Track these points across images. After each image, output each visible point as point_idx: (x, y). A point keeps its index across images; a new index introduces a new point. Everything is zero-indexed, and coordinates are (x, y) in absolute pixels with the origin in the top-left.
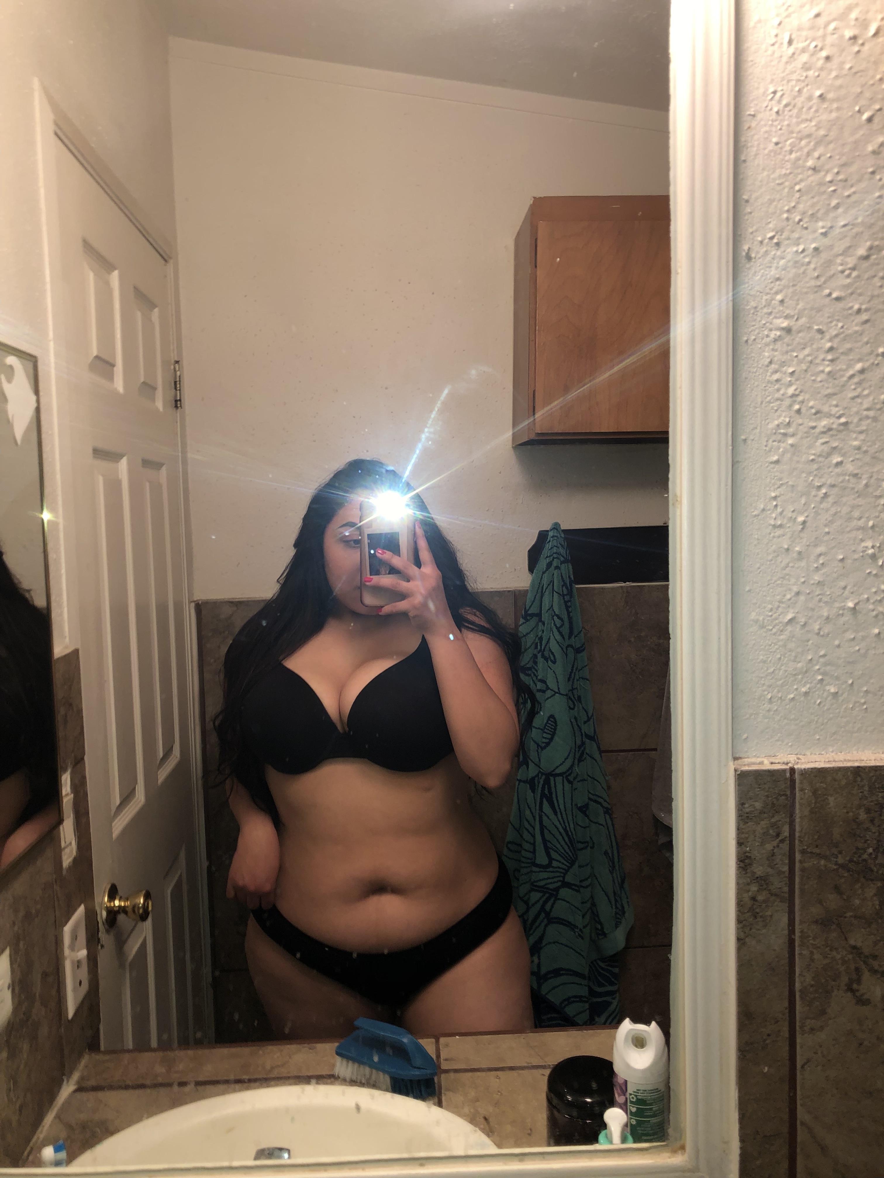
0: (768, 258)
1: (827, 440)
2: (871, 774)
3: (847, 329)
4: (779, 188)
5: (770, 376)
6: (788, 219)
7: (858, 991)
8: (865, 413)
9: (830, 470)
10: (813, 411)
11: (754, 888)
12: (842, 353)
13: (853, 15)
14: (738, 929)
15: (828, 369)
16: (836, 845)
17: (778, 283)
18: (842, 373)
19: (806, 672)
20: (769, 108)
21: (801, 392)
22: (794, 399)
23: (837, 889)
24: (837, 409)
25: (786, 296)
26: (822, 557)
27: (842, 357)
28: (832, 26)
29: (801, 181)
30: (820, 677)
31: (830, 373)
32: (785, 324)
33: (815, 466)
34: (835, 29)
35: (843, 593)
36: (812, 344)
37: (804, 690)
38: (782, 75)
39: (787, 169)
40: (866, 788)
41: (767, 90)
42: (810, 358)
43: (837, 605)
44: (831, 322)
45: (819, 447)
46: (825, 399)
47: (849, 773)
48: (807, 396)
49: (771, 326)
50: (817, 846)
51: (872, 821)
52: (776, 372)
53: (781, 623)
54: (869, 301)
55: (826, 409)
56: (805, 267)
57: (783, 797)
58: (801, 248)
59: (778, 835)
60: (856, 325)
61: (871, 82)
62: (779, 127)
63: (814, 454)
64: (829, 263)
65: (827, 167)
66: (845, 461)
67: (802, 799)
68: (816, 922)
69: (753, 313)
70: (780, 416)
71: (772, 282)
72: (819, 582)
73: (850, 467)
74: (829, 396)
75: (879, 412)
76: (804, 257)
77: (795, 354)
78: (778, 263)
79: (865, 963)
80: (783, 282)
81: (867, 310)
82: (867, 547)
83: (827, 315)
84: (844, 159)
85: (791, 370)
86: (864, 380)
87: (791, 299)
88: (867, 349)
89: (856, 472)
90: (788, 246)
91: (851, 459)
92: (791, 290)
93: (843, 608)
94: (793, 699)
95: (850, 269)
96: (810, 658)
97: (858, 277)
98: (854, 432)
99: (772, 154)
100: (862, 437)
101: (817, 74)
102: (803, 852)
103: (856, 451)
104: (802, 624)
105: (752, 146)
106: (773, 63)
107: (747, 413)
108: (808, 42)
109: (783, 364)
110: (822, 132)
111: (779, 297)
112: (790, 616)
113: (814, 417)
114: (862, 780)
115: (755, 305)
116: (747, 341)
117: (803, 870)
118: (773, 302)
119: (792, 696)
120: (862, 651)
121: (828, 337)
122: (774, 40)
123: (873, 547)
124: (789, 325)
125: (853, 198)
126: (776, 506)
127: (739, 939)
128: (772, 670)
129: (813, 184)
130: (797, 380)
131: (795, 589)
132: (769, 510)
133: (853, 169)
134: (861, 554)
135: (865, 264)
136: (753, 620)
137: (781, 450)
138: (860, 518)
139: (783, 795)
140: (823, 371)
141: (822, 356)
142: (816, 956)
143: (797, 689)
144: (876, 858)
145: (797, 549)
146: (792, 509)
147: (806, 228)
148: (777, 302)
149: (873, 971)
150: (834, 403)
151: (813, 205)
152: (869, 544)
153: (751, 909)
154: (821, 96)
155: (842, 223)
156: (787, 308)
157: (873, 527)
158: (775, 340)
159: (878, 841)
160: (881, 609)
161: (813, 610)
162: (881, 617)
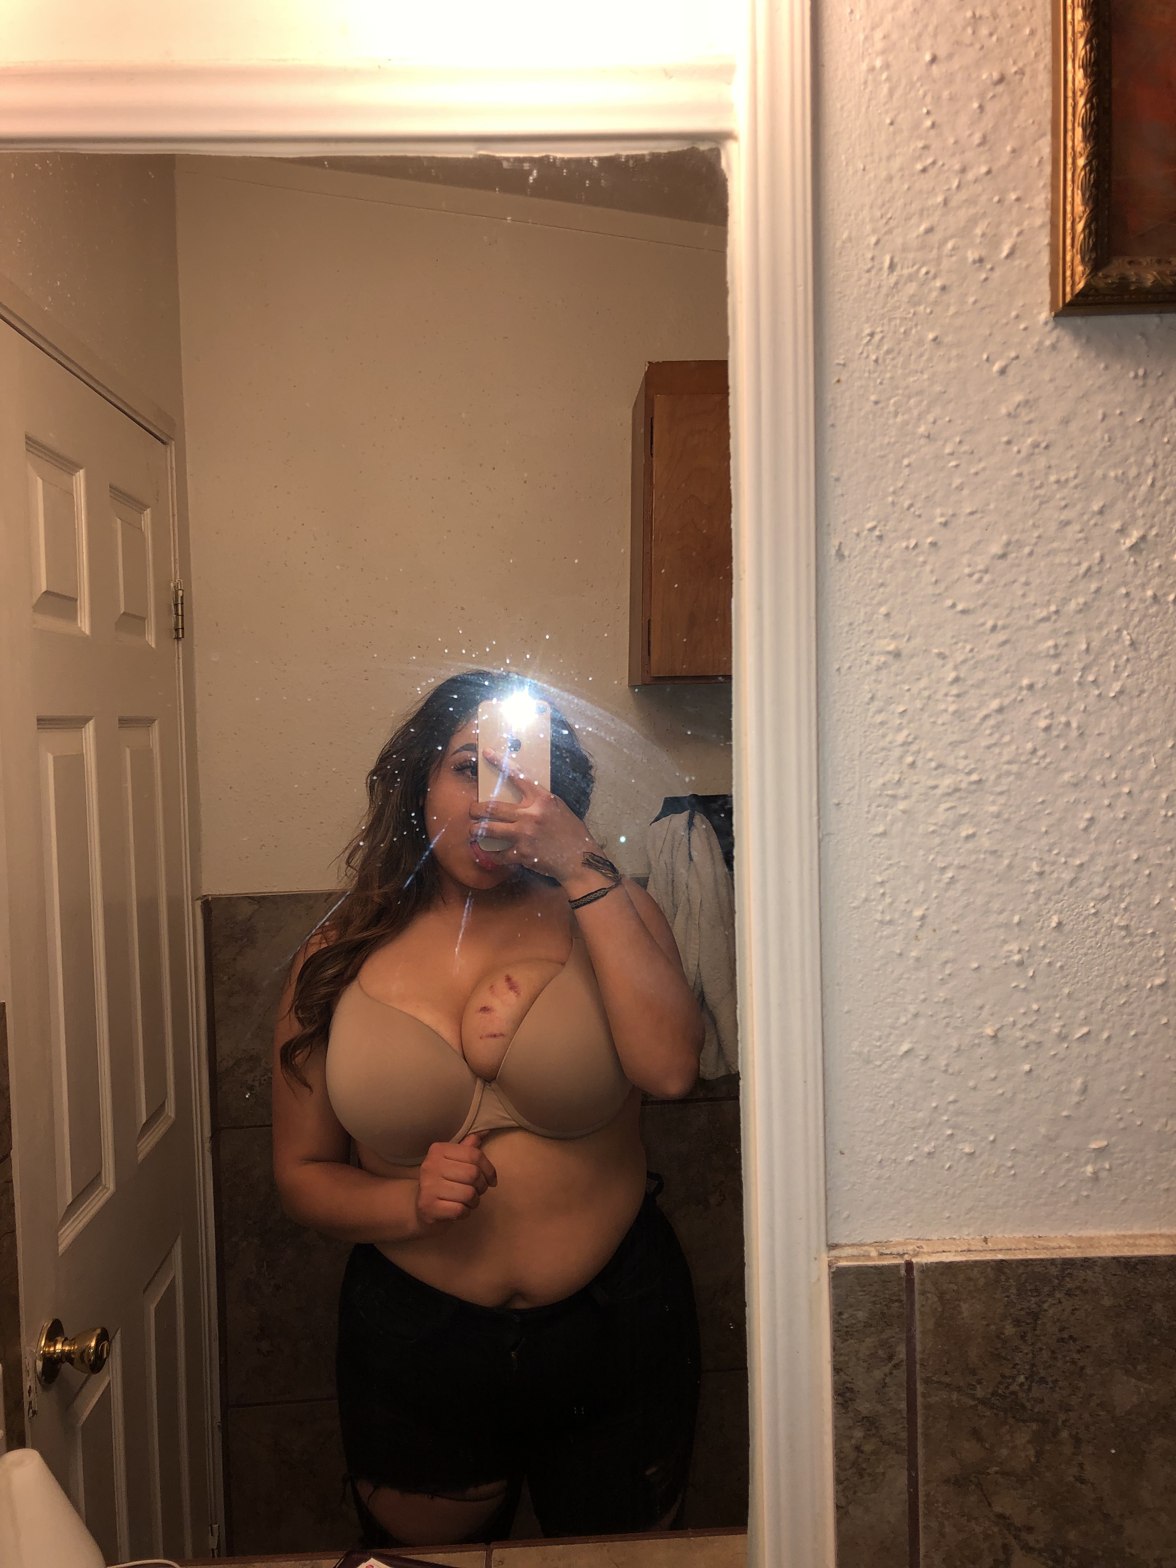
0: (868, 557)
1: (953, 804)
2: (1020, 1271)
3: (978, 652)
4: (880, 462)
5: (873, 717)
6: (893, 504)
8: (1006, 767)
9: (958, 845)
10: (933, 764)
11: (858, 1434)
12: (972, 685)
13: (978, 231)
14: (837, 1492)
15: (952, 708)
16: (973, 1372)
17: (881, 590)
18: (972, 712)
19: (930, 1124)
20: (865, 355)
21: (915, 738)
22: (906, 748)
23: (976, 1434)
24: (966, 762)
25: (893, 608)
26: (949, 965)
27: (972, 691)
28: (950, 245)
29: (911, 452)
30: (949, 1132)
31: (955, 712)
32: (891, 648)
33: (937, 840)
34: (954, 249)
35: (980, 1014)
36: (930, 674)
37: (926, 1150)
38: (881, 312)
39: (891, 437)
40: (1013, 1290)
41: (862, 331)
42: (926, 693)
43: (971, 1031)
44: (956, 643)
45: (941, 814)
46: (950, 748)
47: (989, 1269)
48: (924, 744)
49: (873, 649)
50: (946, 1373)
51: (1023, 1337)
52: (880, 711)
53: (893, 1056)
54: (1008, 615)
55: (950, 761)
56: (918, 569)
57: (897, 1304)
58: (912, 543)
59: (891, 1358)
60: (991, 648)
61: (1004, 321)
62: (879, 381)
63: (935, 824)
64: (952, 563)
65: (945, 435)
66: (979, 833)
67: (923, 1306)
68: (947, 1481)
69: (847, 632)
70: (887, 772)
71: (873, 590)
72: (945, 1001)
73: (986, 843)
74: (955, 744)
75: (1025, 766)
76: (917, 555)
77: (907, 687)
78: (881, 564)
79: (1016, 1537)
80: (888, 590)
81: (1004, 627)
82: (1011, 951)
83: (951, 633)
84: (969, 424)
85: (901, 709)
86: (1003, 721)
87: (899, 612)
88: (1007, 680)
89: (994, 848)
90: (894, 539)
91: (987, 830)
92: (900, 599)
93: (980, 1036)
94: (912, 1163)
95: (980, 571)
96: (934, 1105)
97: (993, 581)
98: (991, 793)
99: (871, 416)
100: (1002, 800)
101: (928, 310)
102: (927, 1381)
103: (994, 820)
104: (923, 1057)
105: (842, 406)
106: (868, 296)
107: (840, 769)
108: (915, 268)
109: (890, 701)
110: (938, 388)
111: (883, 610)
112: (905, 1047)
113: (934, 773)
114: (1007, 1280)
115: (850, 620)
116: (839, 670)
117: (927, 1407)
118: (875, 616)
119: (910, 1158)
120: (1009, 1095)
121: (950, 665)
122: (870, 265)
123: (1020, 951)
124: (897, 647)
125: (983, 476)
126: (883, 894)
127: (838, 1507)
128: (882, 1122)
129: (928, 457)
130: (909, 722)
131: (912, 1009)
132: (873, 900)
133: (981, 437)
134: (1004, 961)
135: (1003, 564)
136: (855, 1053)
137: (889, 818)
138: (1001, 912)
139: (896, 1301)
140: (946, 711)
141: (943, 691)
142: (949, 1528)
143: (917, 1148)
144: (1030, 1389)
145: (914, 954)
146: (906, 900)
147: (920, 516)
148: (881, 617)
149: (1028, 1549)
150: (963, 753)
151: (928, 486)
152: (1014, 947)
153: (854, 1464)
154: (935, 339)
155: (968, 510)
156: (895, 624)
157: (1019, 923)
158: (879, 669)
159: (1033, 1365)
160: (1032, 1036)
161: (938, 1038)
162: (1033, 1047)
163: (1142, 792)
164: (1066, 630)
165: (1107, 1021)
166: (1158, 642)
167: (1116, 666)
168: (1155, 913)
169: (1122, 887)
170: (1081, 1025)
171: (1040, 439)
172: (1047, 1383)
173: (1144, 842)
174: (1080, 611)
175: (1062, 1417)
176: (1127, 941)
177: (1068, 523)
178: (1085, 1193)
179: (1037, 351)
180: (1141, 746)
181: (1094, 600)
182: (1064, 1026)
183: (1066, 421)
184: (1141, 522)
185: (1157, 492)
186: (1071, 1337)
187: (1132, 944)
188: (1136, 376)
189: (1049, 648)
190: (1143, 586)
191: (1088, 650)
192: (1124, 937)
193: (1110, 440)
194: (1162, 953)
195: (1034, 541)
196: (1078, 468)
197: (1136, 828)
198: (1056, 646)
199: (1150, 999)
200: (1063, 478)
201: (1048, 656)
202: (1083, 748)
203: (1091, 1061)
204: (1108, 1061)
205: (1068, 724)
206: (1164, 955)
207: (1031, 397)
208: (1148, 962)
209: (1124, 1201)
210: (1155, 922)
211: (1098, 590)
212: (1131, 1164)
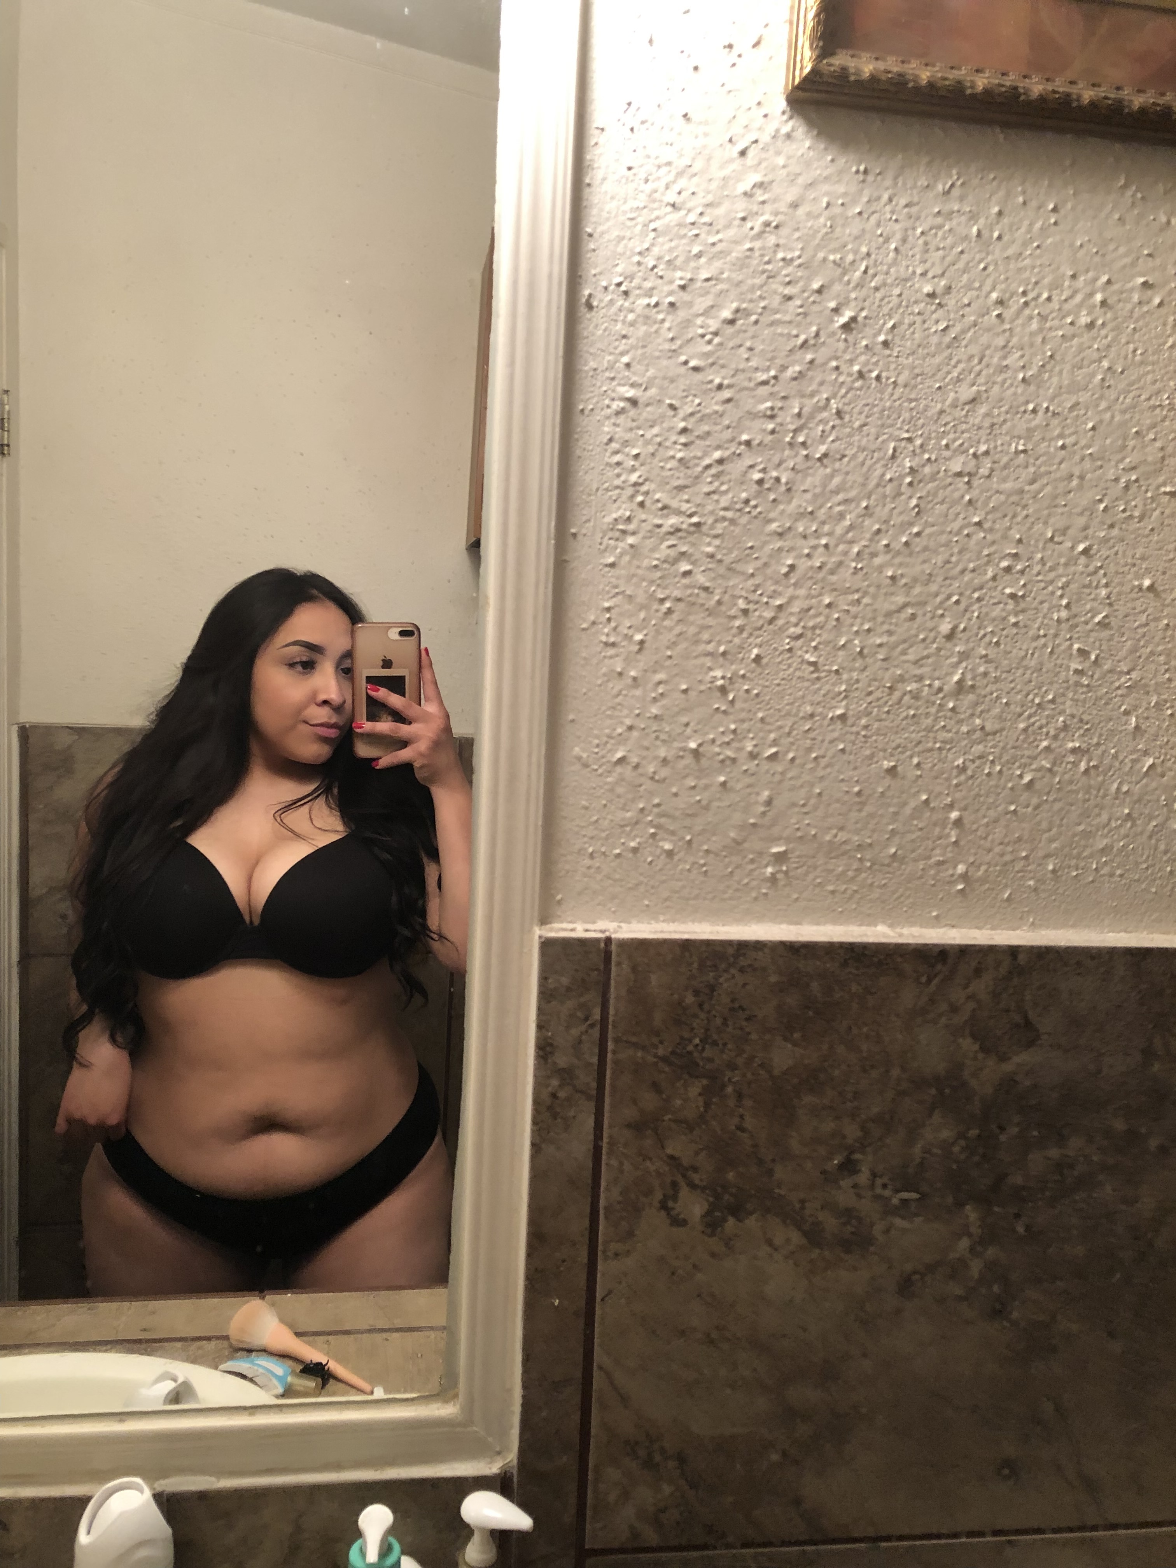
0: (614, 309)
1: (674, 542)
2: (702, 950)
3: (704, 407)
4: (629, 223)
5: (609, 457)
6: (639, 263)
7: (673, 1209)
8: (722, 513)
9: (677, 579)
10: (660, 505)
11: (555, 1082)
12: (698, 437)
14: (533, 1132)
15: (679, 455)
16: (657, 1034)
17: (624, 341)
18: (696, 461)
19: (636, 823)
20: (622, 121)
21: (646, 480)
22: (637, 488)
23: (656, 1087)
24: (688, 505)
25: (633, 359)
26: (661, 686)
27: (698, 442)
29: (658, 218)
30: (652, 831)
31: (681, 460)
32: (630, 395)
33: (659, 574)
35: (684, 731)
36: (662, 422)
37: (633, 844)
39: (641, 201)
40: (695, 965)
41: (621, 98)
42: (658, 439)
43: (676, 745)
44: (687, 397)
45: (663, 551)
46: (675, 491)
47: (677, 947)
48: (653, 487)
49: (613, 395)
50: (634, 1034)
51: (701, 1006)
52: (617, 452)
53: (608, 762)
54: (733, 376)
55: (674, 504)
56: (656, 326)
57: (596, 972)
58: (653, 301)
59: (586, 1019)
60: (716, 403)
61: (747, 105)
62: (633, 147)
63: (658, 559)
64: (687, 323)
65: (689, 205)
66: (695, 571)
67: (618, 975)
68: (628, 1126)
69: (592, 377)
70: (619, 508)
71: (616, 340)
72: (657, 715)
73: (701, 579)
74: (680, 488)
75: (738, 514)
76: (658, 312)
77: (641, 432)
78: (625, 317)
79: (684, 1176)
80: (630, 341)
81: (729, 386)
82: (715, 677)
83: (683, 387)
84: (710, 198)
85: (635, 451)
86: (722, 472)
87: (639, 362)
88: (728, 434)
89: (707, 584)
90: (639, 296)
91: (703, 568)
92: (640, 352)
93: (684, 749)
94: (618, 856)
95: (712, 333)
96: (641, 806)
97: (721, 344)
98: (708, 535)
99: (624, 180)
100: (717, 542)
102: (617, 1040)
103: (709, 560)
104: (634, 764)
105: (599, 168)
107: (579, 501)
109: (626, 443)
110: (684, 161)
111: (625, 359)
112: (619, 755)
113: (660, 513)
114: (691, 956)
115: (595, 366)
116: (582, 411)
117: (616, 1062)
118: (617, 365)
119: (617, 851)
120: (704, 803)
121: (681, 415)
122: (631, 37)
123: (723, 678)
124: (635, 395)
125: (719, 248)
126: (609, 619)
127: (533, 1145)
128: (595, 818)
129: (672, 224)
130: (642, 465)
131: (628, 722)
132: (600, 624)
133: (721, 211)
134: (709, 685)
135: (730, 330)
136: (575, 757)
137: (618, 550)
138: (709, 642)
139: (596, 969)
140: (673, 457)
141: (673, 438)
142: (627, 1166)
143: (624, 843)
144: (703, 1049)
145: (632, 674)
146: (629, 625)
147: (661, 277)
148: (622, 366)
149: (692, 1186)
150: (686, 497)
151: (671, 250)
152: (718, 673)
153: (550, 1108)
154: (685, 114)
155: (705, 277)
156: (634, 374)
157: (724, 654)
158: (618, 413)
159: (707, 1030)
160: (729, 753)
161: (647, 749)
162: (728, 762)
163: (837, 545)
164: (782, 394)
165: (792, 744)
166: (860, 413)
167: (823, 431)
168: (841, 653)
169: (814, 628)
170: (771, 746)
171: (772, 219)
172: (717, 1045)
173: (835, 590)
174: (795, 379)
175: (729, 1074)
176: (815, 675)
177: (789, 298)
178: (764, 891)
179: (774, 137)
180: (839, 504)
181: (808, 369)
182: (755, 746)
183: (795, 205)
184: (853, 304)
185: (868, 279)
186: (741, 1007)
187: (818, 679)
188: (857, 172)
189: (767, 409)
190: (851, 362)
191: (799, 415)
192: (812, 672)
193: (831, 227)
194: (843, 687)
195: (760, 310)
196: (802, 249)
197: (830, 577)
198: (772, 408)
199: (830, 728)
200: (789, 257)
201: (765, 416)
202: (789, 502)
203: (777, 777)
204: (791, 779)
205: (778, 480)
206: (845, 690)
207: (766, 179)
208: (830, 695)
209: (797, 899)
210: (839, 660)
211: (812, 362)
212: (805, 868)
